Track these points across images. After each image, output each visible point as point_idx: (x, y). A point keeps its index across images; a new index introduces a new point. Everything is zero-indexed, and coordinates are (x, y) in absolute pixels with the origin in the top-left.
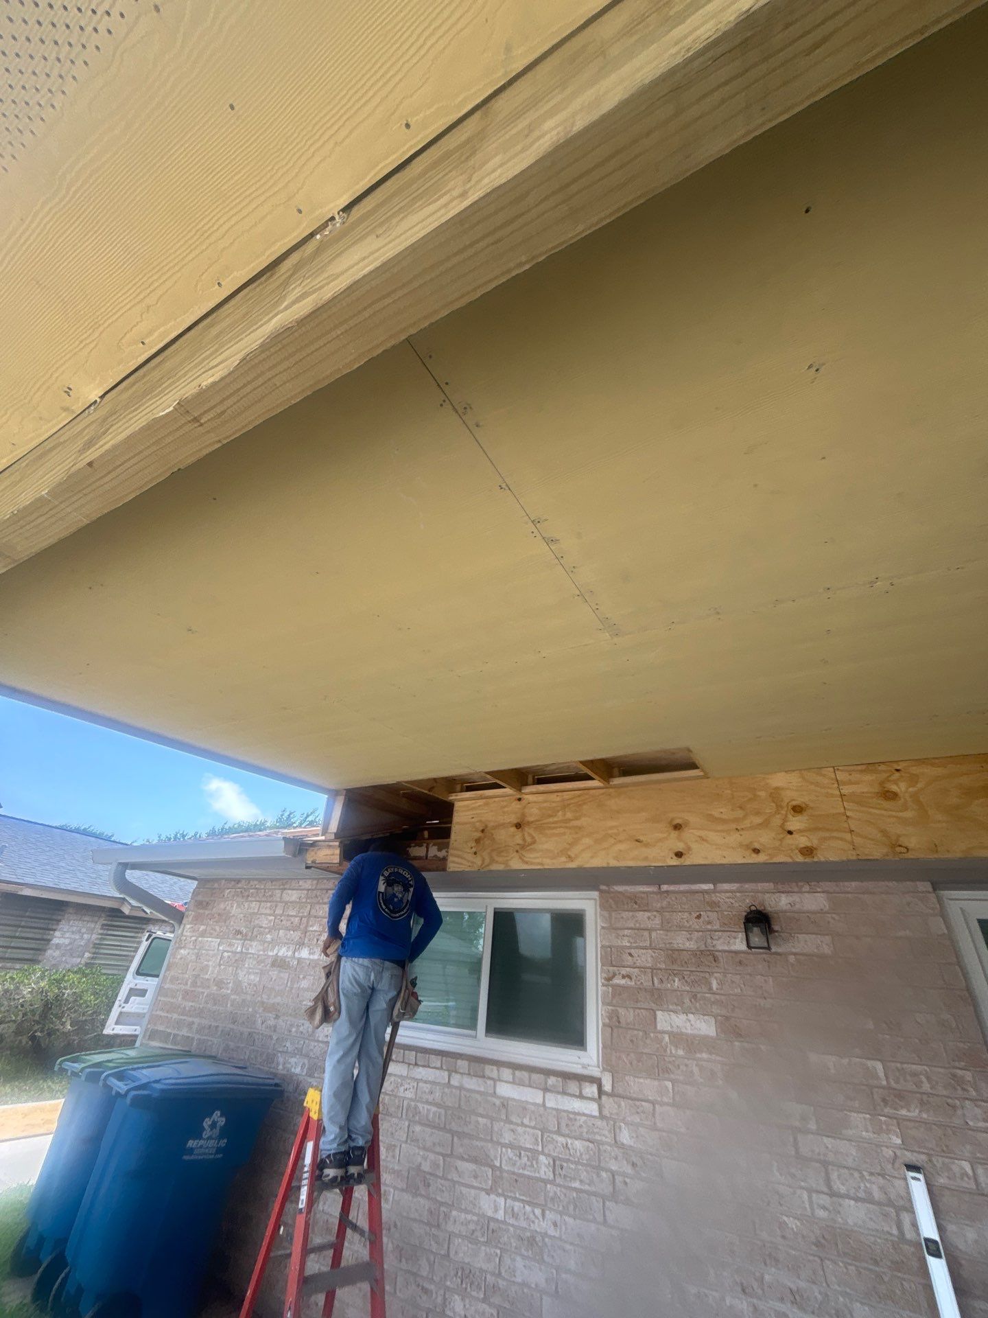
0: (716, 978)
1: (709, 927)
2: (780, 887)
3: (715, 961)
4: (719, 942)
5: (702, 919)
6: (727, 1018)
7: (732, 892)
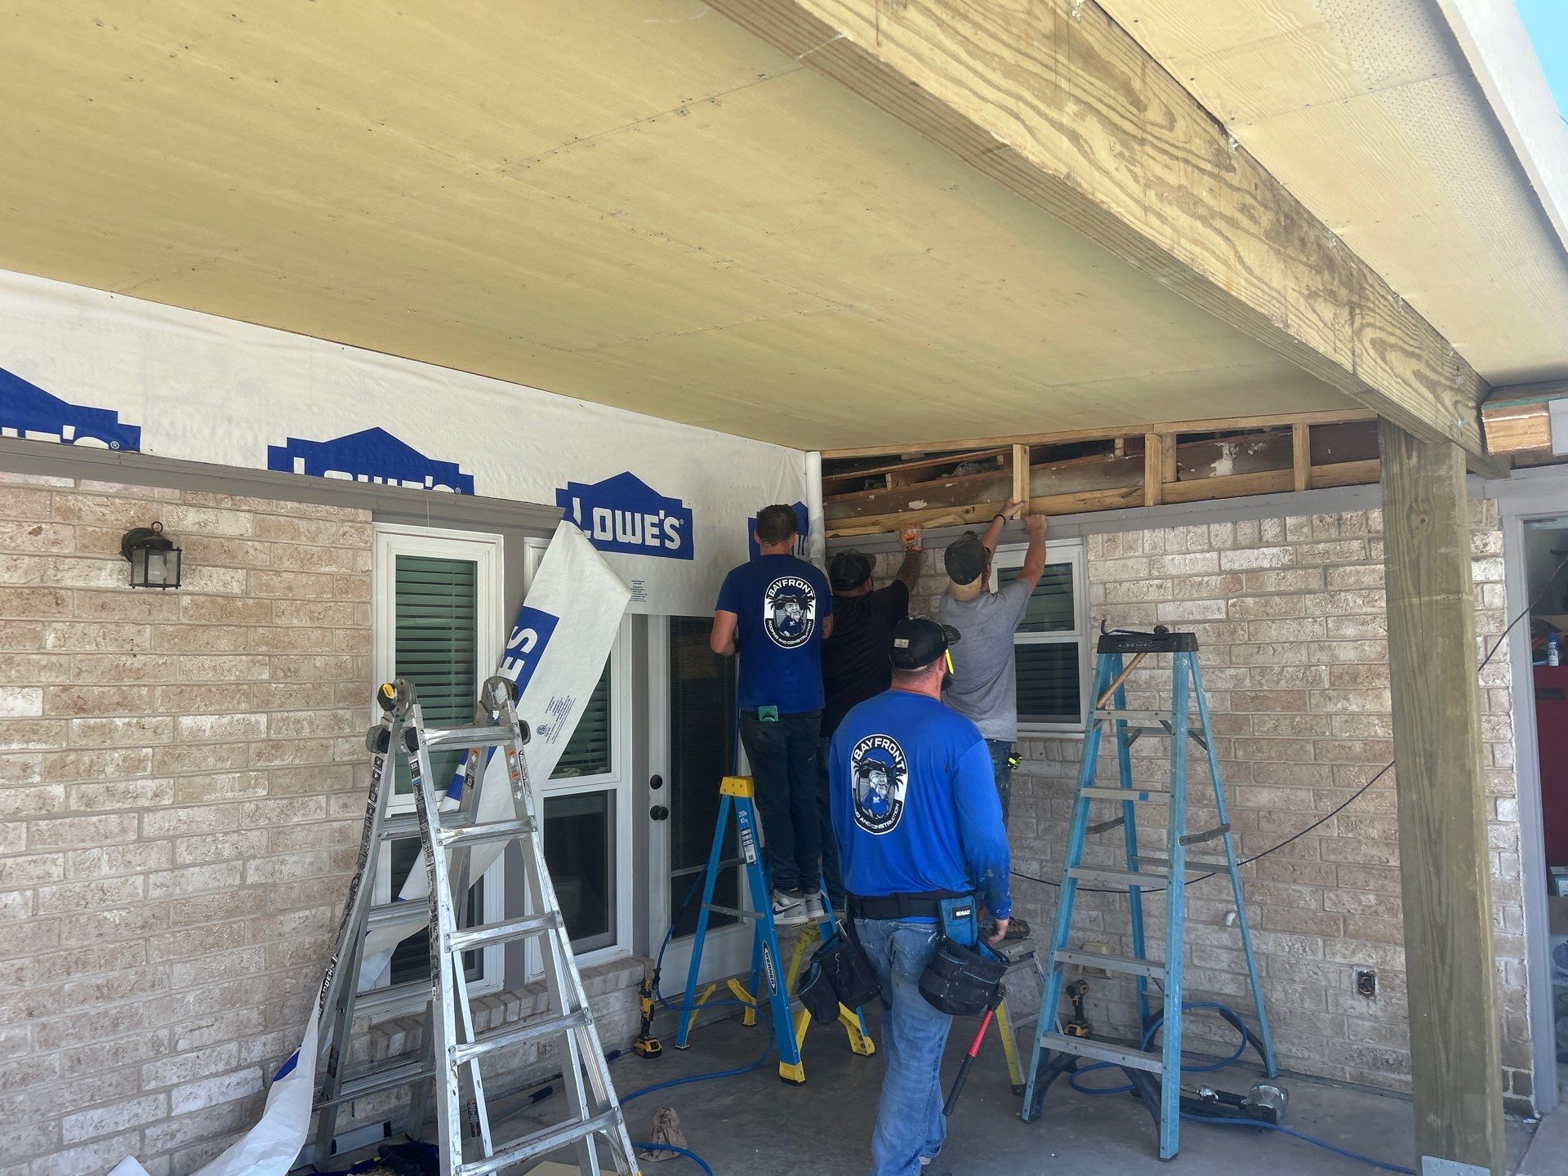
0: (56, 630)
1: (55, 550)
2: (189, 497)
3: (57, 604)
4: (68, 575)
5: (43, 535)
6: (66, 688)
7: (107, 497)
